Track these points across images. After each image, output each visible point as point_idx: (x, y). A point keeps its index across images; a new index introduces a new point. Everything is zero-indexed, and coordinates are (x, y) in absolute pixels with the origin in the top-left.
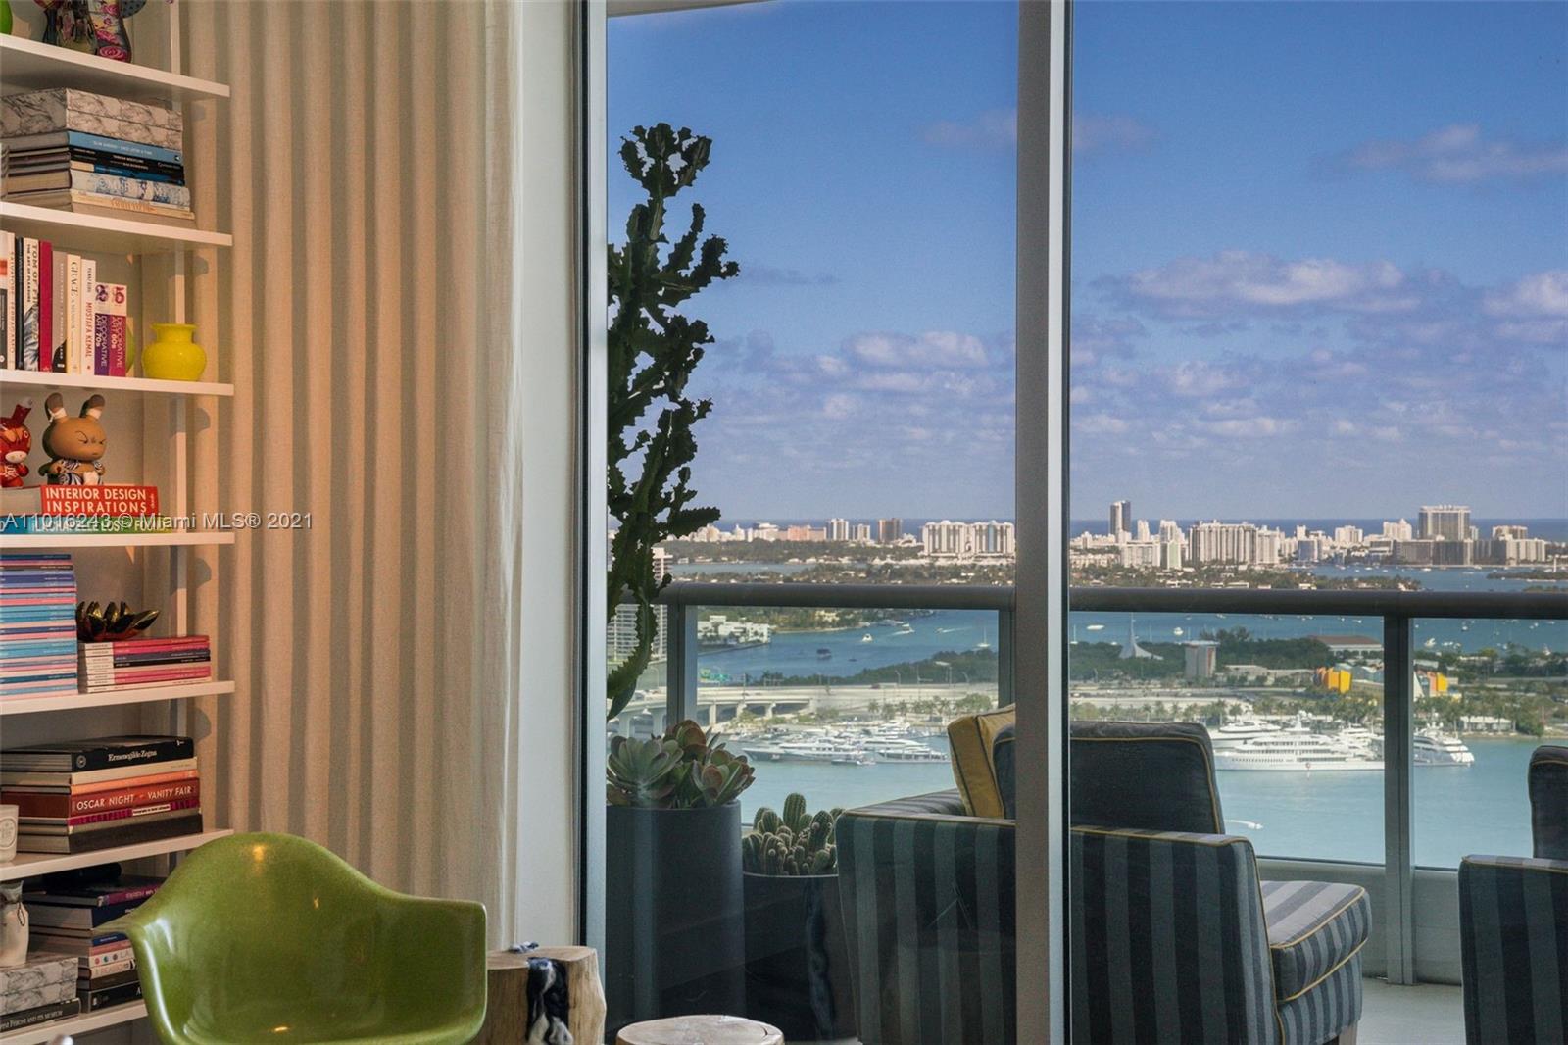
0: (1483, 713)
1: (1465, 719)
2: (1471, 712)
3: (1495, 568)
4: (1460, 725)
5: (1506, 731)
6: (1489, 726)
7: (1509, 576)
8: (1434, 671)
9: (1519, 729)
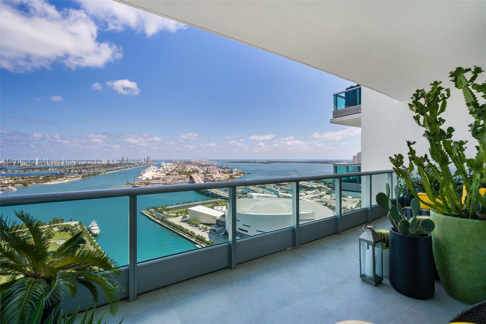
0: (18, 184)
1: (15, 185)
2: (16, 184)
3: (19, 166)
4: (14, 186)
5: (22, 186)
6: (19, 186)
7: (21, 167)
8: (10, 179)
9: (24, 185)
